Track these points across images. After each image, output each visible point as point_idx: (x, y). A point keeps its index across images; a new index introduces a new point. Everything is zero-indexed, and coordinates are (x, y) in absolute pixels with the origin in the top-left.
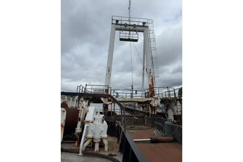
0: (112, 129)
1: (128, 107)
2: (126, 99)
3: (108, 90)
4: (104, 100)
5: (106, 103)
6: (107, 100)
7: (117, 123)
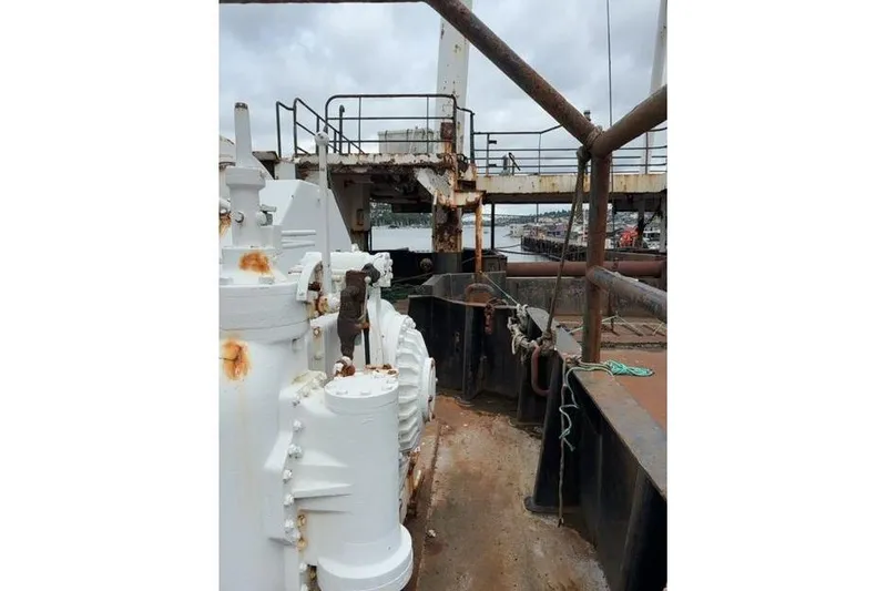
0: (483, 358)
1: (543, 237)
2: (557, 180)
3: (454, 126)
4: (432, 182)
5: (444, 200)
6: (452, 182)
7: (516, 321)
